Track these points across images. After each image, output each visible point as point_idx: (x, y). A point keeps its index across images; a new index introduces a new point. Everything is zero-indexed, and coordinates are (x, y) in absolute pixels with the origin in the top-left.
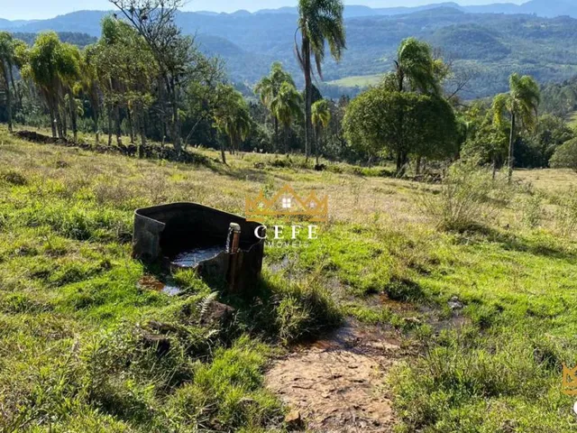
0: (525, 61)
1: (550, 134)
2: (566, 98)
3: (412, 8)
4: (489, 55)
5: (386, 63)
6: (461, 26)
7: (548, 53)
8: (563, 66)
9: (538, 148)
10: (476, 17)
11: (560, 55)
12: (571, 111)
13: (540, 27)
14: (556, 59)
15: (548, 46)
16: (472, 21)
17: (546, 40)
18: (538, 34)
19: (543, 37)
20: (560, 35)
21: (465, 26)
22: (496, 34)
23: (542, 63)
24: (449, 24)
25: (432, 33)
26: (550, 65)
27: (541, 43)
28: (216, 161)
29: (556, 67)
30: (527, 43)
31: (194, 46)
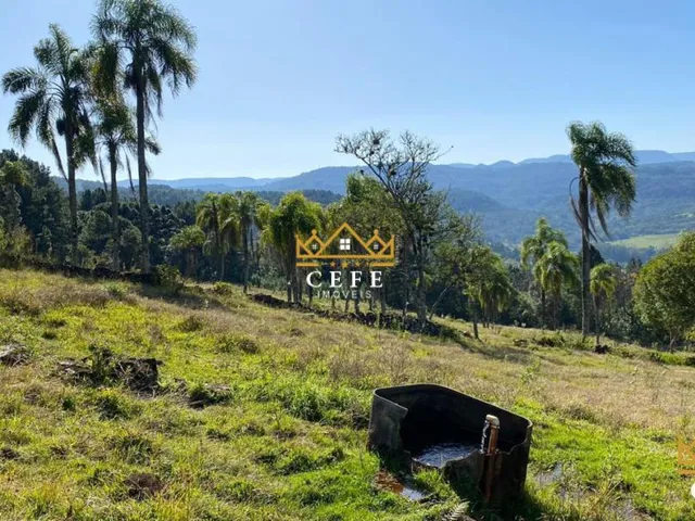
28: (467, 335)
31: (446, 203)
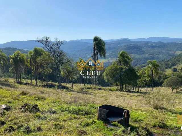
0: (149, 55)
1: (161, 76)
2: (163, 65)
3: (115, 40)
4: (139, 53)
5: (108, 56)
6: (130, 45)
7: (156, 52)
8: (161, 56)
9: (158, 81)
10: (134, 42)
11: (159, 53)
12: (165, 69)
13: (153, 45)
14: (159, 54)
15: (156, 50)
16: (133, 43)
17: (155, 48)
18: (153, 47)
19: (154, 47)
20: (159, 47)
21: (131, 45)
22: (140, 47)
23: (155, 55)
24: (126, 44)
25: (121, 47)
26: (157, 55)
27: (154, 49)
29: (159, 56)
30: (150, 49)
